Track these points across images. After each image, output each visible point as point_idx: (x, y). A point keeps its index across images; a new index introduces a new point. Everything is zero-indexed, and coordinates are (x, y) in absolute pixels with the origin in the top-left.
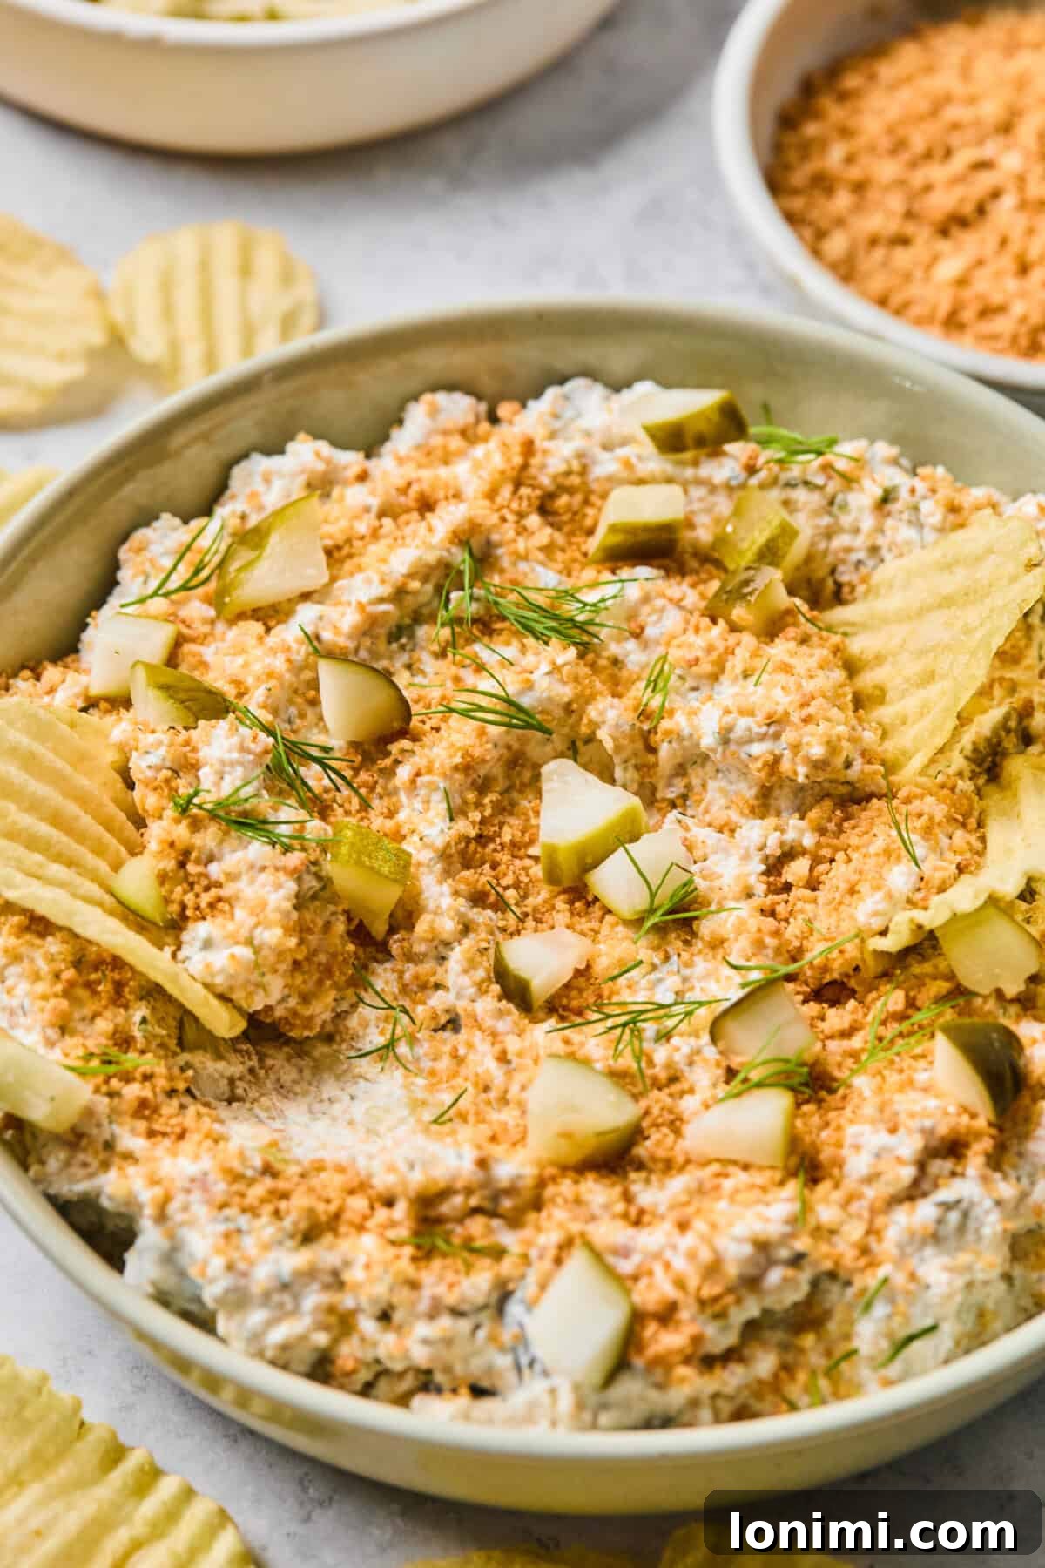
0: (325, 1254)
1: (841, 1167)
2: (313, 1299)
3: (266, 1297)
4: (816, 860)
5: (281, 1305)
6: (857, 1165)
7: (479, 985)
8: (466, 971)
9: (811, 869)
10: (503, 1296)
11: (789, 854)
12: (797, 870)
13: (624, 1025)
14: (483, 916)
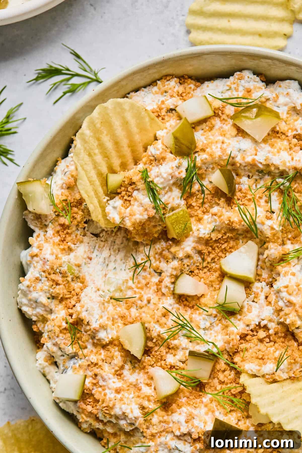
0: (53, 304)
1: (172, 413)
2: (40, 310)
3: (30, 300)
4: (269, 336)
5: (32, 305)
6: (176, 417)
7: (172, 275)
8: (172, 268)
9: (265, 338)
10: (74, 356)
11: (266, 328)
12: (262, 334)
13: (180, 325)
14: (197, 258)
